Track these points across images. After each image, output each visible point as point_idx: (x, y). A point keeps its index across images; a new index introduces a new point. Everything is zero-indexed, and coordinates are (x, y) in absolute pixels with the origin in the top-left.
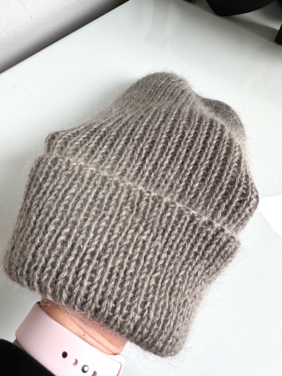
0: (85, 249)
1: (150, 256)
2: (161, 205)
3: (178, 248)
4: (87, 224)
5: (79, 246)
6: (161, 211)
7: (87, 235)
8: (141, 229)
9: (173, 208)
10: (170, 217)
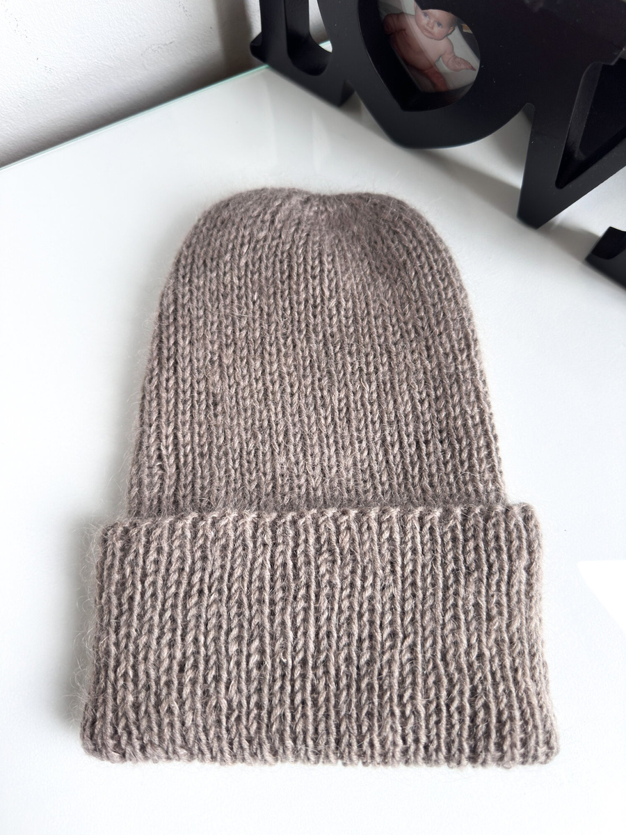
0: (290, 662)
1: (388, 617)
2: (371, 525)
3: (424, 579)
4: (278, 620)
5: (281, 661)
6: (375, 535)
7: (286, 638)
8: (359, 583)
9: (388, 520)
10: (391, 539)
